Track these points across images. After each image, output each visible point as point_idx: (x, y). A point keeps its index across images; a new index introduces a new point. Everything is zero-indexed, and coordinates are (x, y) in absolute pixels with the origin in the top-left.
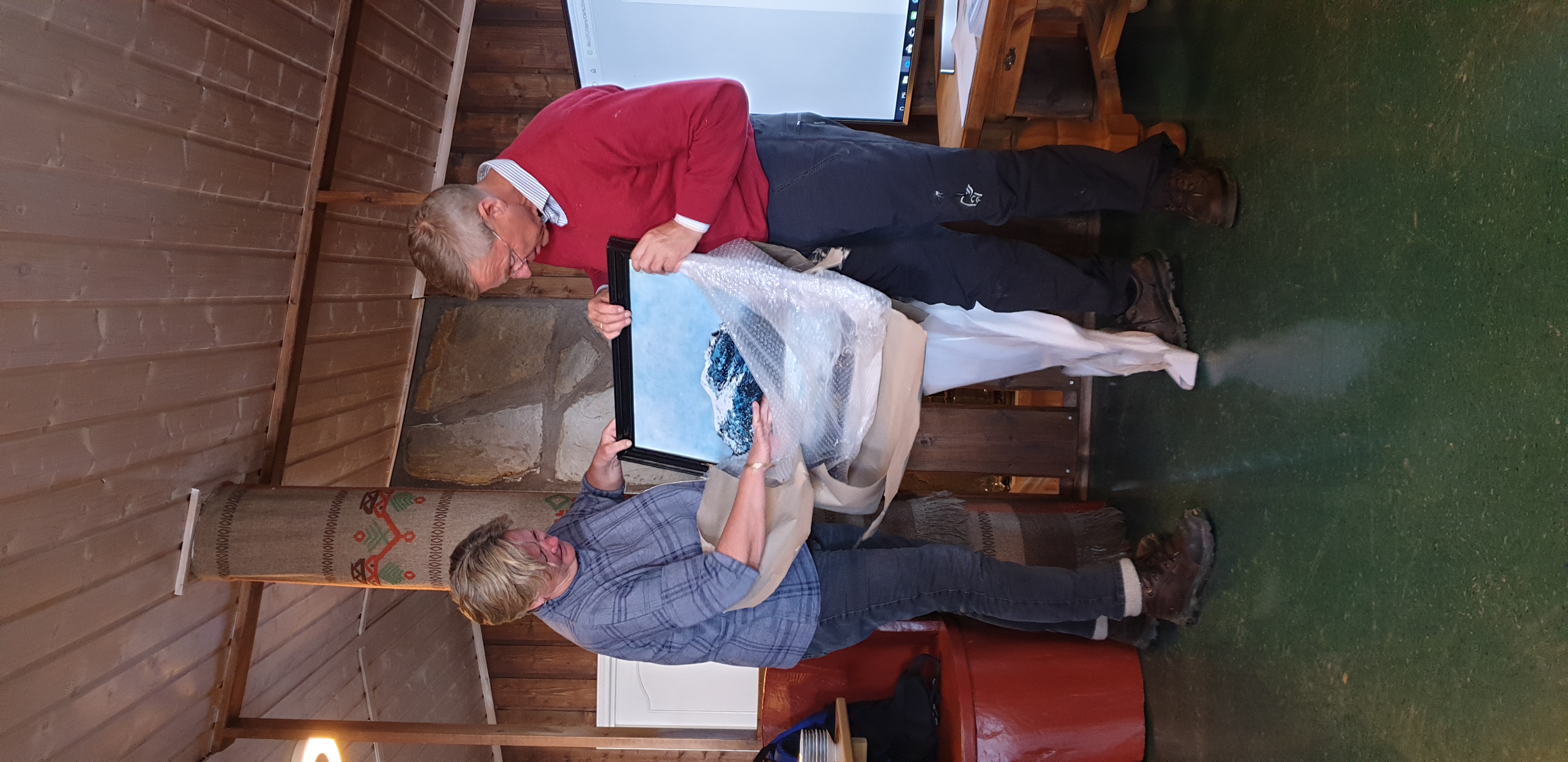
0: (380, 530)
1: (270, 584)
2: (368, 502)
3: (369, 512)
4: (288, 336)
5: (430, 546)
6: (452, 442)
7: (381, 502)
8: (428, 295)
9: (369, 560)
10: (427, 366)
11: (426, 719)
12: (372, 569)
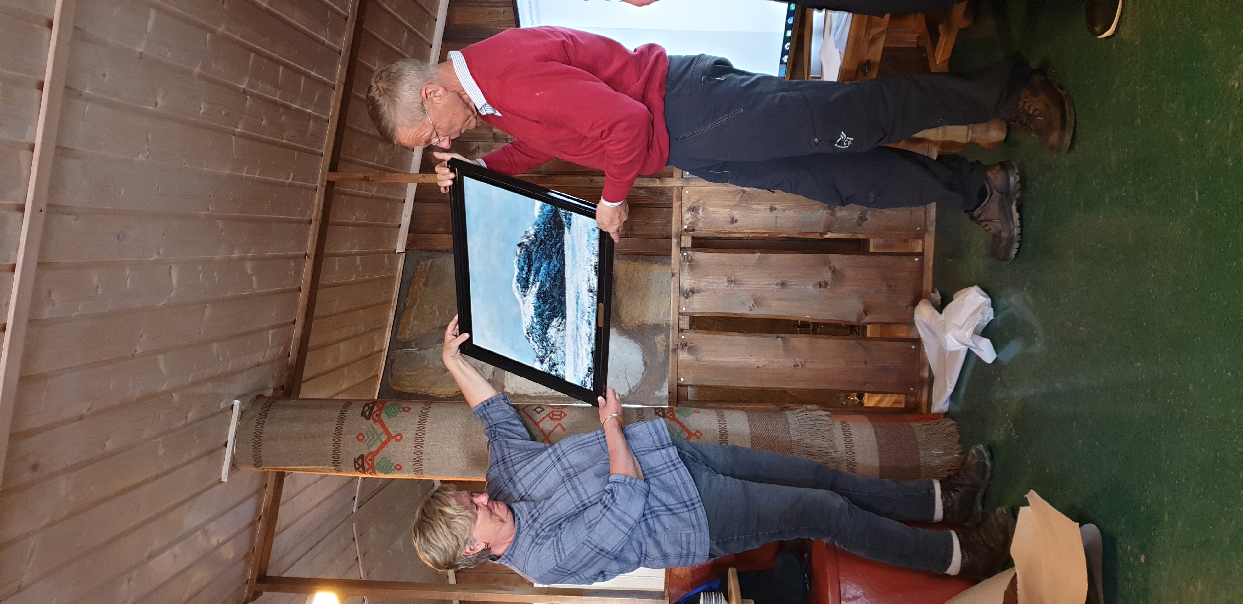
0: (376, 433)
1: (289, 473)
2: (367, 411)
3: (367, 418)
4: (306, 283)
5: (414, 445)
6: (426, 363)
7: (377, 411)
8: (407, 250)
9: (368, 456)
10: (407, 304)
11: (403, 579)
12: (370, 462)
